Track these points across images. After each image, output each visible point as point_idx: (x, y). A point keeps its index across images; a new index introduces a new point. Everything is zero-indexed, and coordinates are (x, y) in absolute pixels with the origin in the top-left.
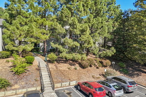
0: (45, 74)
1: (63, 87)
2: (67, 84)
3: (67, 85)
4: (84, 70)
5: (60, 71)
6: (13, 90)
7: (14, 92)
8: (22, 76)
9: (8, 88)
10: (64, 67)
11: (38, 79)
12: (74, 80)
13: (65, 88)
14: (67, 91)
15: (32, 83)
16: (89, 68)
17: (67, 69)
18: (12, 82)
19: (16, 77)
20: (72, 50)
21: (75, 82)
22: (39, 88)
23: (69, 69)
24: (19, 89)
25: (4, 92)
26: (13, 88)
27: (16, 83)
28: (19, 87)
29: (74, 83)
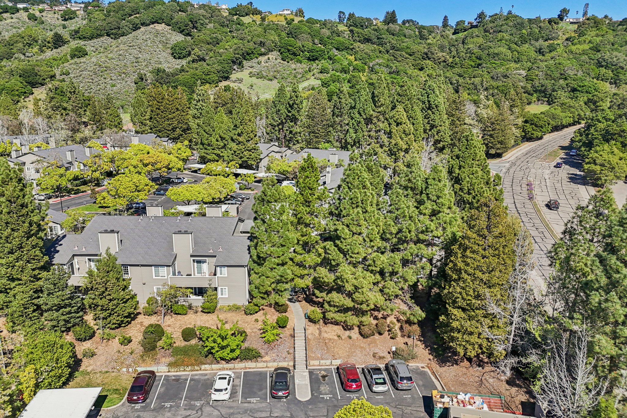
0: (300, 343)
1: (322, 366)
2: (328, 362)
3: (328, 364)
4: (365, 340)
5: (324, 339)
6: (264, 362)
7: (265, 364)
8: (273, 345)
9: (259, 359)
10: (332, 331)
11: (291, 351)
12: (340, 358)
13: (323, 367)
14: (323, 373)
15: (284, 356)
16: (377, 336)
17: (336, 338)
18: (262, 352)
19: (266, 346)
20: (345, 310)
21: (340, 361)
22: (292, 364)
23: (339, 336)
24: (270, 361)
25: (255, 364)
26: (264, 359)
27: (267, 354)
28: (270, 359)
29: (338, 362)
